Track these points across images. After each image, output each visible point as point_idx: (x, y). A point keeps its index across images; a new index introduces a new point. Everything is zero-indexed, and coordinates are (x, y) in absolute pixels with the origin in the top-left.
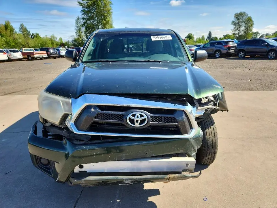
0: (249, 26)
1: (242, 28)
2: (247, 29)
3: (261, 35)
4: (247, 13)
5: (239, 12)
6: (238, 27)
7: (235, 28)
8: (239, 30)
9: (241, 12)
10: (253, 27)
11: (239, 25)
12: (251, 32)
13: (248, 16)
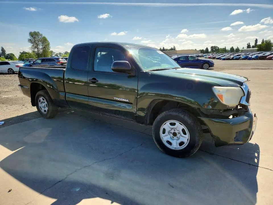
0: (46, 45)
1: (40, 47)
2: (45, 47)
3: (55, 54)
4: (41, 33)
5: (33, 32)
6: (36, 45)
7: (33, 45)
8: (38, 48)
9: (35, 32)
10: (50, 46)
11: (36, 44)
12: (50, 51)
13: (43, 36)
